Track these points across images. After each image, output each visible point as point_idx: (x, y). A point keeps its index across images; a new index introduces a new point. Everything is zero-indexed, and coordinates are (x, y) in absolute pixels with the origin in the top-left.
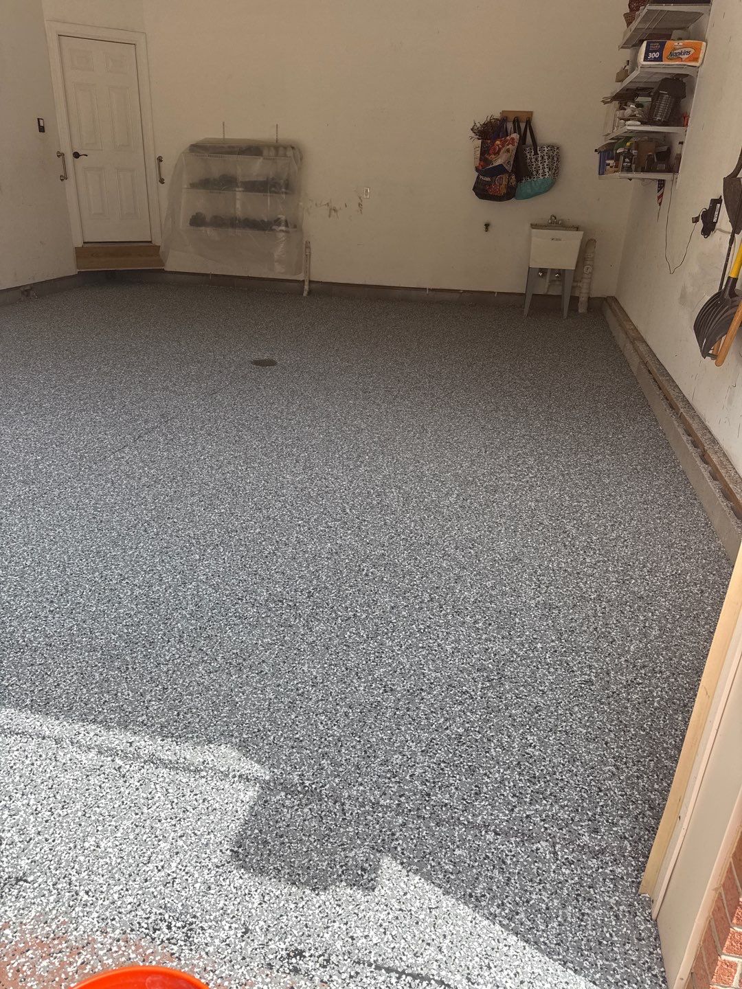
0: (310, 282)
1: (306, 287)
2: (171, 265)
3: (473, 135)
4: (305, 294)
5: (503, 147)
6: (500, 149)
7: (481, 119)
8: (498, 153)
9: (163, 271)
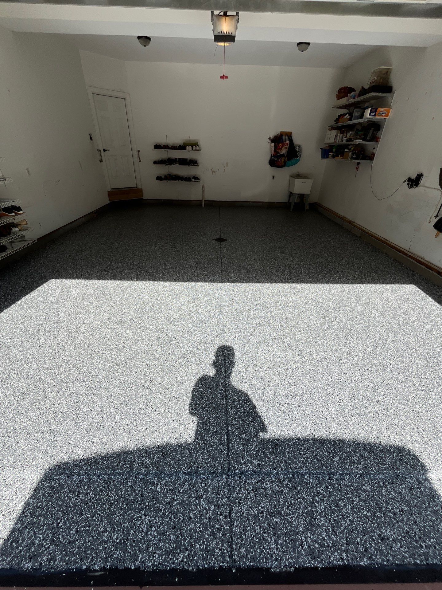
0: (205, 201)
1: (203, 203)
2: (146, 196)
3: (269, 141)
4: (203, 206)
5: (283, 146)
6: (282, 148)
7: (272, 135)
8: (281, 148)
9: (142, 199)
